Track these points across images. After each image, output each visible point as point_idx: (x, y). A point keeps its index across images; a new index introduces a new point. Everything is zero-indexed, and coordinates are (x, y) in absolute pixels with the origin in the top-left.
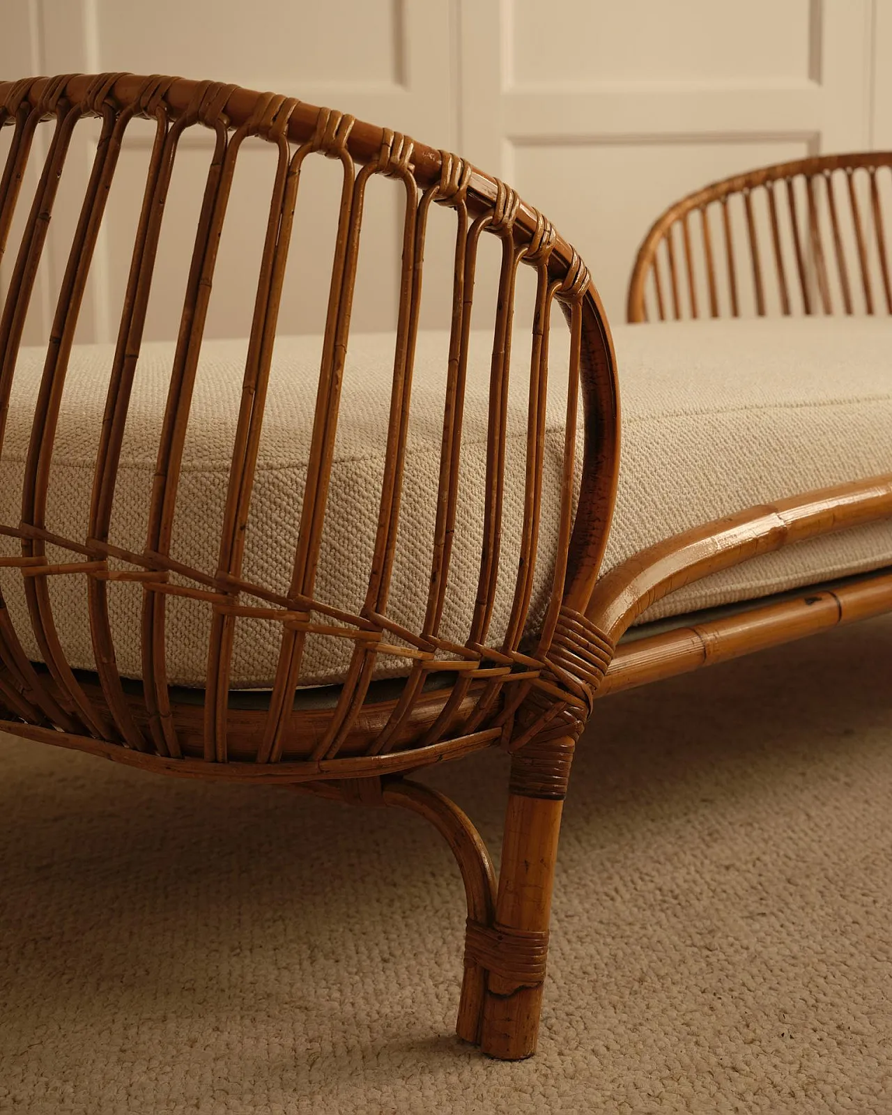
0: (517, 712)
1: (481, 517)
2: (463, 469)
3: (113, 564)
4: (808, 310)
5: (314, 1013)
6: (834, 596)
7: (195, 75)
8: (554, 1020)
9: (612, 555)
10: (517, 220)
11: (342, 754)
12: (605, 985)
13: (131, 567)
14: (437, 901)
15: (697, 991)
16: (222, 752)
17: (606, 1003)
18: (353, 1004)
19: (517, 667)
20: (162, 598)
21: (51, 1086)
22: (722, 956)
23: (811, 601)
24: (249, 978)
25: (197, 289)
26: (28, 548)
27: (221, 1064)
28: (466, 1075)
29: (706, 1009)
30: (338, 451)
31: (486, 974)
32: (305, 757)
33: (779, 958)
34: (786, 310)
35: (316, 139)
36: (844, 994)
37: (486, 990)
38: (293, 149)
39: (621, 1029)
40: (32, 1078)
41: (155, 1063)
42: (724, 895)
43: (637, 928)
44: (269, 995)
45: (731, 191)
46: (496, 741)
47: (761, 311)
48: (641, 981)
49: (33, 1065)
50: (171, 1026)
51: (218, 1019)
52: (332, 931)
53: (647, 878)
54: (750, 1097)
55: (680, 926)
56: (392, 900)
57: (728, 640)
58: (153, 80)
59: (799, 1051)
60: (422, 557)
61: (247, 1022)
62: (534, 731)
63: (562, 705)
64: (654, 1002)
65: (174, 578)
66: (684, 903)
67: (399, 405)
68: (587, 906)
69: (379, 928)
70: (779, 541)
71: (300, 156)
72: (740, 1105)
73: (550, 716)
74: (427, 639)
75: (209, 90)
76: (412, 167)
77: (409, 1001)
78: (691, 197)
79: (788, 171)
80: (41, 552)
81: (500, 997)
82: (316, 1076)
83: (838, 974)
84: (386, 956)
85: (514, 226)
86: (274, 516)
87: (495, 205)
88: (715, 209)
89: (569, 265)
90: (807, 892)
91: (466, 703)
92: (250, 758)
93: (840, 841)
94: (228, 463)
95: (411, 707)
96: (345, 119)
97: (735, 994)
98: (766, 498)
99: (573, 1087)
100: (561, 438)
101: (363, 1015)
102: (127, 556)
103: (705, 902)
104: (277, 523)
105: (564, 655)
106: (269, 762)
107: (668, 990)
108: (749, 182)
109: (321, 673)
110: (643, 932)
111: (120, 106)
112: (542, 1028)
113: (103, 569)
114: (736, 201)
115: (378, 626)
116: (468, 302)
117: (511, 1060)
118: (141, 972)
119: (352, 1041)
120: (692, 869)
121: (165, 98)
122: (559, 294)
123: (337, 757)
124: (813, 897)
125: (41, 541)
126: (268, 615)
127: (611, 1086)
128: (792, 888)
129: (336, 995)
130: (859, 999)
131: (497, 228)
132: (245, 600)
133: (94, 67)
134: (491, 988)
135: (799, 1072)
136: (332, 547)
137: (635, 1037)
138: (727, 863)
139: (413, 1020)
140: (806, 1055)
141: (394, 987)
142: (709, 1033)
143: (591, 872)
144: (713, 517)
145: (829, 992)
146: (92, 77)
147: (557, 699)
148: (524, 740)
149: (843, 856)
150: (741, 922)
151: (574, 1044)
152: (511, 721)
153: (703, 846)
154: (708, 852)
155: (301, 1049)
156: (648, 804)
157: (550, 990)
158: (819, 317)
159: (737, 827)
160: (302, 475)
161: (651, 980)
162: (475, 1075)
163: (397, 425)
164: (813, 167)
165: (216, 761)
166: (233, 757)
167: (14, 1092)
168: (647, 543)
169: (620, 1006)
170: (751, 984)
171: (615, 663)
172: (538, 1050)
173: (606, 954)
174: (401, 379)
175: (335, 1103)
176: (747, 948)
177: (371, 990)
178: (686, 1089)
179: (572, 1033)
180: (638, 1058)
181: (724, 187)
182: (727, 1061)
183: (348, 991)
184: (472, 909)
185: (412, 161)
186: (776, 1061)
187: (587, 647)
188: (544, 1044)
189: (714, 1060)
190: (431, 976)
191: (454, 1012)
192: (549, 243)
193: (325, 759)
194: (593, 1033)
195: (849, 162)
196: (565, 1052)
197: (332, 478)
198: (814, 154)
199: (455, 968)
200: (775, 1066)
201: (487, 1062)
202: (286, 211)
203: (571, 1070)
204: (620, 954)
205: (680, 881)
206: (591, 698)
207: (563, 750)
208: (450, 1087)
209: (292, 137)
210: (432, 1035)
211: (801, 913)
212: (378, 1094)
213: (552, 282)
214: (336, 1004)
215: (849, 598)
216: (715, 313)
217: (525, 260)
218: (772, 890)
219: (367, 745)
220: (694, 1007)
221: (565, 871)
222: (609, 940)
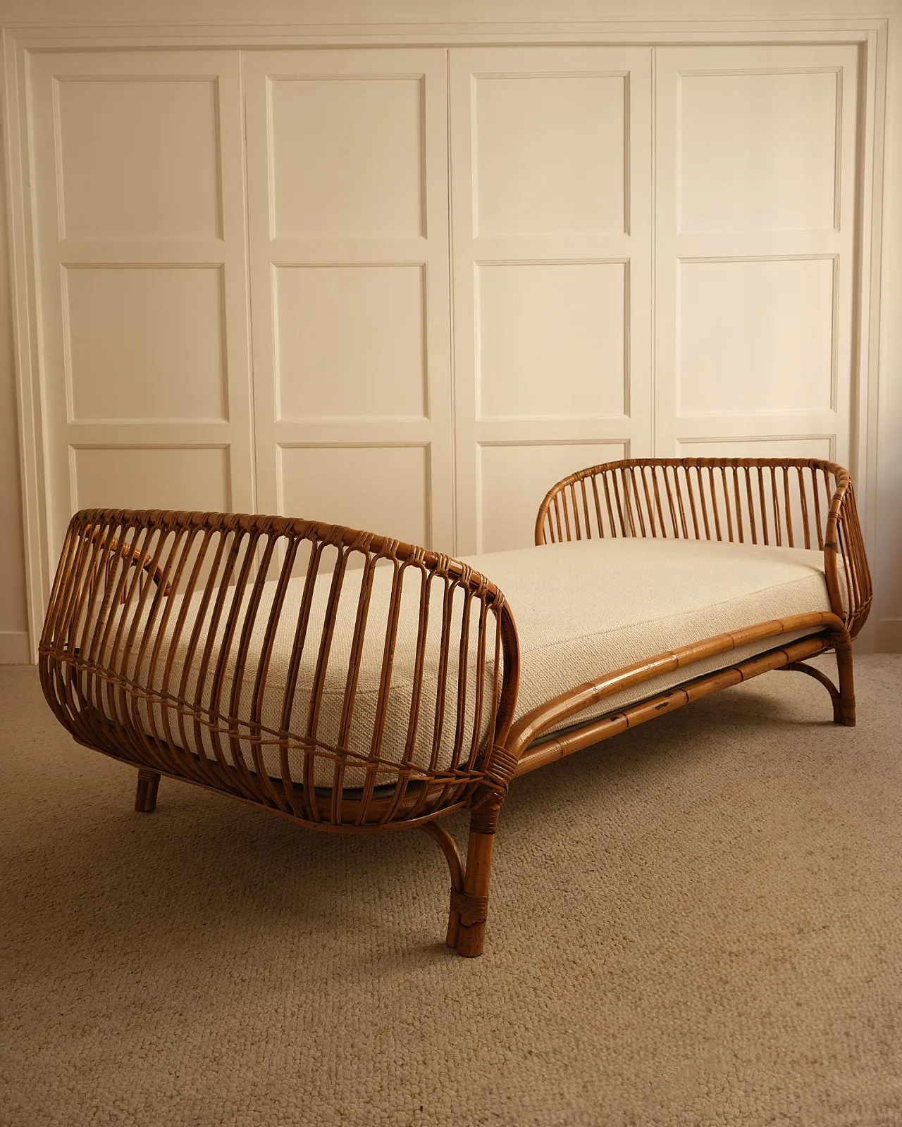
0: (473, 795)
1: (456, 707)
2: (448, 686)
3: (291, 742)
4: (624, 535)
5: (380, 929)
6: (625, 715)
8: (492, 934)
9: (519, 711)
10: (472, 580)
12: (517, 913)
13: (299, 743)
15: (559, 916)
16: (339, 820)
17: (516, 923)
18: (399, 924)
19: (472, 777)
20: (313, 757)
21: (259, 971)
22: (572, 896)
23: (613, 719)
24: (351, 909)
26: (253, 732)
27: (337, 959)
28: (450, 965)
29: (563, 927)
30: (392, 684)
31: (460, 916)
32: (376, 822)
33: (599, 897)
34: (614, 535)
35: (383, 552)
36: (627, 918)
37: (460, 922)
39: (523, 939)
40: (250, 967)
41: (307, 958)
42: (575, 859)
43: (532, 879)
44: (359, 919)
45: (586, 476)
46: (464, 806)
47: (601, 536)
48: (534, 910)
49: (250, 959)
50: (314, 937)
51: (336, 933)
52: (389, 880)
53: (539, 849)
55: (553, 878)
56: (418, 862)
57: (573, 743)
58: (312, 523)
59: (605, 952)
61: (349, 934)
62: (481, 803)
63: (494, 790)
64: (539, 923)
65: (319, 749)
66: (555, 864)
67: (418, 669)
68: (510, 865)
69: (412, 879)
71: (376, 559)
73: (489, 796)
74: (431, 771)
76: (424, 562)
77: (425, 923)
78: (565, 479)
79: (613, 466)
80: (259, 735)
81: (467, 927)
82: (381, 966)
83: (626, 907)
84: (415, 895)
85: (470, 583)
86: (363, 715)
87: (461, 575)
88: (578, 485)
89: (495, 595)
90: (614, 857)
91: (450, 792)
92: (352, 823)
94: (343, 691)
95: (427, 794)
96: (395, 542)
97: (577, 918)
98: (590, 678)
99: (500, 973)
100: (493, 665)
101: (403, 931)
102: (297, 739)
103: (566, 863)
104: (364, 718)
105: (494, 767)
106: (360, 825)
107: (546, 916)
108: (593, 471)
109: (384, 782)
110: (535, 881)
111: (296, 535)
112: (486, 939)
113: (286, 743)
114: (588, 481)
115: (409, 767)
116: (449, 620)
117: (471, 958)
118: (300, 905)
119: (398, 946)
120: (561, 842)
121: (316, 532)
122: (491, 608)
123: (393, 820)
124: (617, 859)
125: (259, 729)
126: (360, 765)
127: (516, 972)
128: (607, 855)
129: (391, 918)
130: (635, 922)
131: (463, 585)
132: (350, 759)
134: (462, 923)
135: (604, 964)
136: (389, 728)
137: (529, 943)
138: (577, 839)
139: (426, 933)
140: (608, 954)
141: (418, 914)
142: (563, 942)
143: (512, 844)
144: (565, 690)
145: (621, 917)
146: (284, 519)
147: (491, 788)
148: (477, 807)
149: (633, 835)
150: (582, 875)
151: (500, 947)
152: (471, 799)
153: (566, 829)
154: (569, 833)
155: (374, 950)
157: (490, 917)
158: (629, 539)
159: (583, 817)
160: (376, 696)
161: (539, 911)
162: (454, 966)
164: (626, 464)
165: (336, 824)
166: (343, 822)
167: (242, 975)
168: (534, 707)
169: (523, 925)
170: (585, 912)
171: (520, 762)
172: (484, 951)
173: (518, 894)
174: (419, 657)
175: (390, 982)
176: (584, 891)
177: (407, 916)
178: (552, 974)
179: (500, 941)
180: (529, 955)
181: (582, 474)
182: (571, 958)
183: (396, 916)
184: (453, 882)
185: (424, 560)
186: (594, 958)
187: (505, 762)
188: (487, 948)
189: (565, 957)
190: (436, 908)
191: (445, 929)
192: (486, 588)
193: (385, 823)
194: (510, 941)
195: (642, 463)
196: (497, 952)
198: (627, 458)
199: (446, 903)
200: (593, 960)
201: (460, 958)
202: (369, 585)
203: (499, 962)
204: (525, 894)
205: (554, 850)
206: (507, 785)
207: (495, 811)
208: (443, 972)
209: (371, 550)
210: (435, 943)
211: (610, 870)
212: (408, 976)
213: (487, 603)
214: (391, 924)
215: (632, 715)
217: (475, 596)
218: (598, 856)
219: (405, 815)
220: (557, 925)
221: (500, 844)
222: (520, 886)
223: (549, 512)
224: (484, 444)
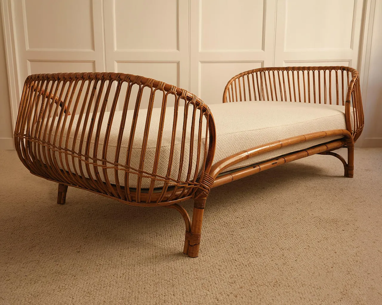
0: (195, 193)
1: (189, 156)
2: (185, 147)
3: (119, 167)
4: (260, 100)
5: (157, 247)
6: (259, 166)
7: (135, 74)
8: (202, 250)
9: (215, 161)
10: (196, 102)
11: (162, 201)
12: (212, 242)
13: (123, 168)
14: (181, 224)
15: (230, 244)
16: (139, 201)
17: (212, 246)
18: (164, 245)
19: (195, 185)
20: (128, 174)
21: (107, 261)
22: (235, 237)
23: (254, 167)
24: (145, 240)
25: (135, 116)
26: (103, 163)
27: (139, 257)
28: (185, 260)
29: (231, 248)
30: (162, 145)
31: (189, 242)
32: (155, 202)
33: (246, 237)
34: (256, 100)
35: (158, 87)
36: (258, 245)
37: (189, 244)
38: (154, 89)
39: (215, 252)
40: (103, 260)
41: (126, 257)
42: (236, 223)
43: (219, 230)
44: (148, 243)
45: (245, 75)
46: (191, 198)
47: (250, 100)
48: (219, 241)
49: (103, 257)
50: (130, 249)
51: (138, 248)
52: (160, 230)
53: (222, 219)
54: (238, 266)
55: (227, 230)
56: (172, 223)
57: (237, 176)
58: (127, 75)
59: (248, 257)
60: (177, 164)
61: (144, 249)
62: (198, 196)
64: (221, 246)
65: (131, 170)
66: (228, 225)
67: (173, 138)
68: (210, 225)
69: (170, 229)
70: (248, 157)
71: (155, 90)
72: (236, 268)
73: (202, 193)
74: (178, 181)
75: (138, 77)
76: (176, 92)
77: (175, 245)
78: (236, 76)
79: (256, 71)
80: (106, 164)
81: (192, 246)
82: (157, 260)
83: (257, 241)
84: (171, 235)
85: (196, 103)
86: (150, 157)
87: (192, 99)
88: (241, 78)
89: (206, 109)
90: (252, 223)
91: (186, 191)
92: (145, 202)
93: (260, 212)
94: (141, 147)
95: (175, 192)
96: (164, 83)
97: (237, 245)
98: (245, 149)
99: (205, 263)
100: (205, 140)
101: (166, 248)
102: (122, 166)
103: (233, 225)
104: (150, 159)
105: (204, 182)
106: (148, 203)
107: (224, 244)
108: (248, 73)
109: (158, 186)
110: (220, 231)
111: (121, 80)
112: (200, 251)
113: (117, 168)
114: (246, 77)
115: (169, 179)
116: (187, 118)
117: (193, 258)
118: (124, 238)
119: (164, 253)
120: (231, 217)
121: (129, 79)
122: (204, 114)
123: (161, 202)
124: (254, 225)
125: (106, 162)
126: (148, 177)
127: (212, 263)
128: (250, 222)
129: (161, 243)
130: (261, 246)
131: (192, 103)
132: (144, 174)
133: (116, 72)
134: (190, 244)
135: (248, 261)
136: (161, 163)
137: (217, 253)
138: (238, 216)
139: (175, 249)
140: (249, 258)
141: (172, 242)
142: (231, 253)
143: (211, 218)
144: (235, 153)
145: (255, 244)
146: (116, 73)
147: (203, 190)
148: (197, 198)
149: (260, 216)
150: (239, 229)
151: (205, 255)
152: (194, 194)
153: (233, 213)
154: (234, 214)
155: (154, 255)
156: (223, 203)
157: (201, 243)
158: (262, 101)
159: (240, 209)
160: (155, 150)
161: (221, 241)
162: (187, 261)
163: (173, 141)
164: (262, 70)
165: (138, 203)
166: (141, 202)
167: (100, 263)
168: (222, 159)
169: (215, 247)
170: (240, 242)
171: (215, 182)
172: (199, 256)
173: (213, 236)
174: (174, 133)
175: (160, 266)
176: (240, 235)
177: (167, 243)
178: (226, 264)
179: (205, 252)
180: (217, 257)
181: (243, 74)
182: (234, 259)
183: (163, 242)
184: (187, 229)
185: (176, 91)
186: (244, 259)
187: (209, 180)
188: (200, 254)
189: (232, 258)
190: (179, 240)
191: (183, 247)
192: (202, 105)
193: (159, 202)
194: (209, 252)
195: (269, 69)
196: (204, 256)
197: (161, 150)
198: (262, 67)
199: (183, 238)
200: (243, 260)
201: (189, 258)
202: (152, 101)
203: (205, 260)
204: (216, 236)
205: (228, 220)
206: (210, 190)
207: (204, 200)
208: (182, 263)
209: (153, 87)
210: (179, 252)
211: (251, 228)
212: (168, 264)
213: (203, 112)
214: (161, 245)
215: (262, 166)
216: (241, 100)
217: (198, 108)
218: (246, 223)
219: (167, 200)
220: (229, 247)
221: (206, 218)
222: (213, 233)
223: (229, 89)
224: (202, 62)
